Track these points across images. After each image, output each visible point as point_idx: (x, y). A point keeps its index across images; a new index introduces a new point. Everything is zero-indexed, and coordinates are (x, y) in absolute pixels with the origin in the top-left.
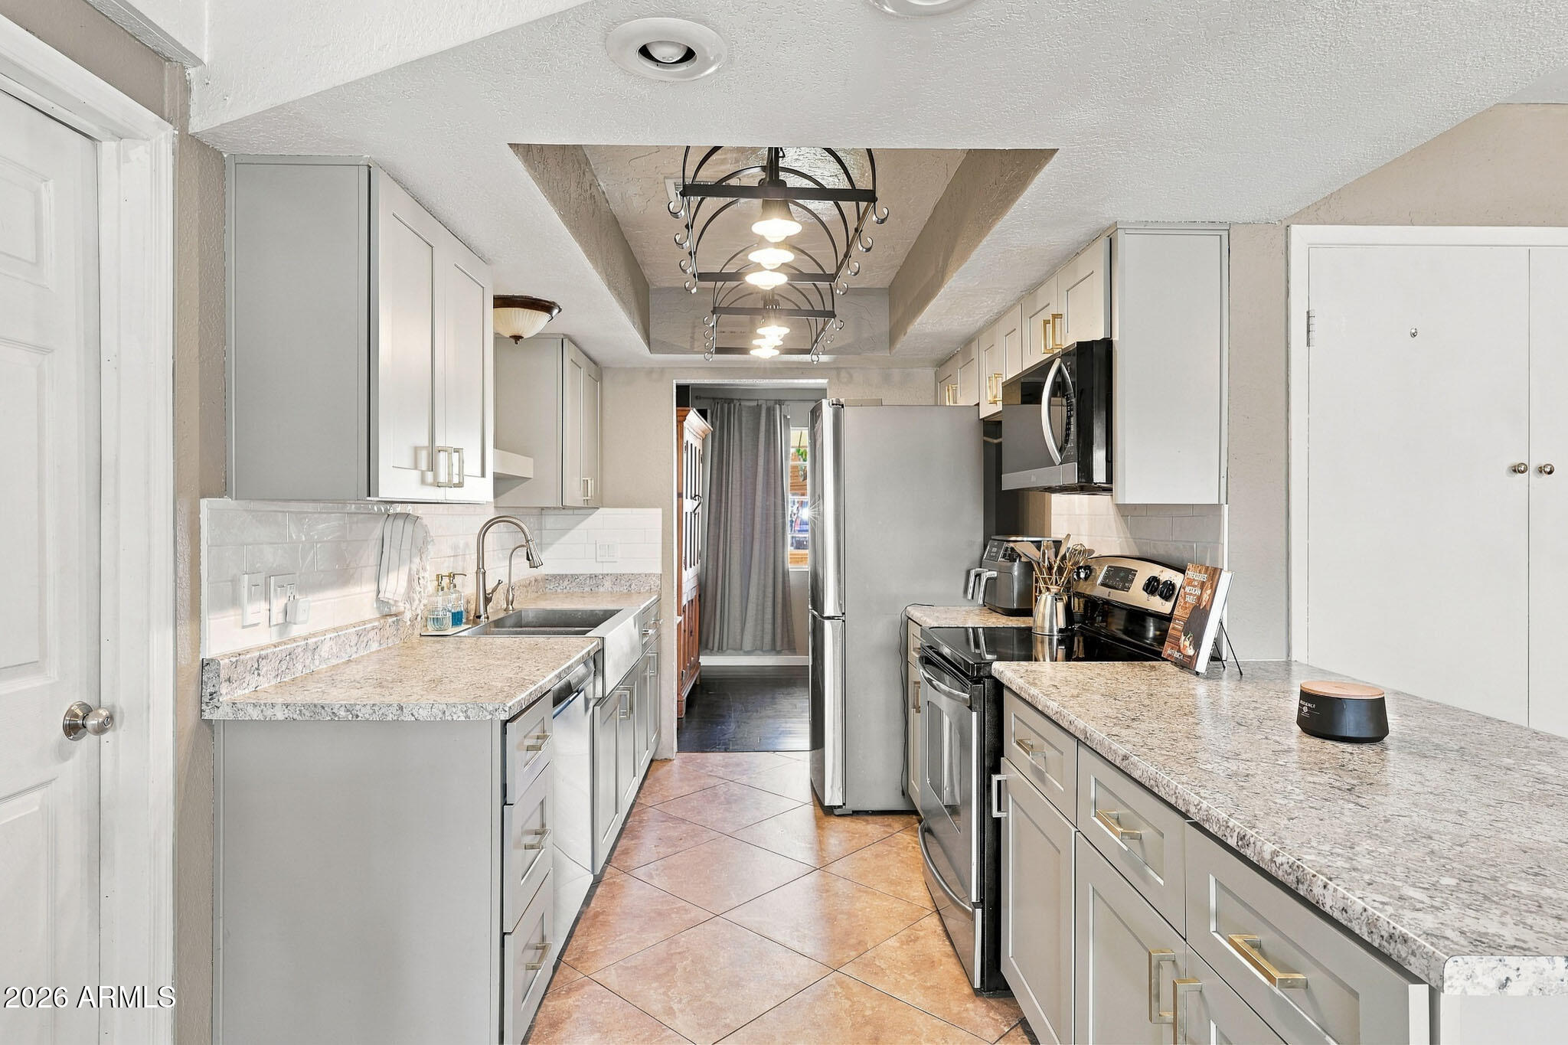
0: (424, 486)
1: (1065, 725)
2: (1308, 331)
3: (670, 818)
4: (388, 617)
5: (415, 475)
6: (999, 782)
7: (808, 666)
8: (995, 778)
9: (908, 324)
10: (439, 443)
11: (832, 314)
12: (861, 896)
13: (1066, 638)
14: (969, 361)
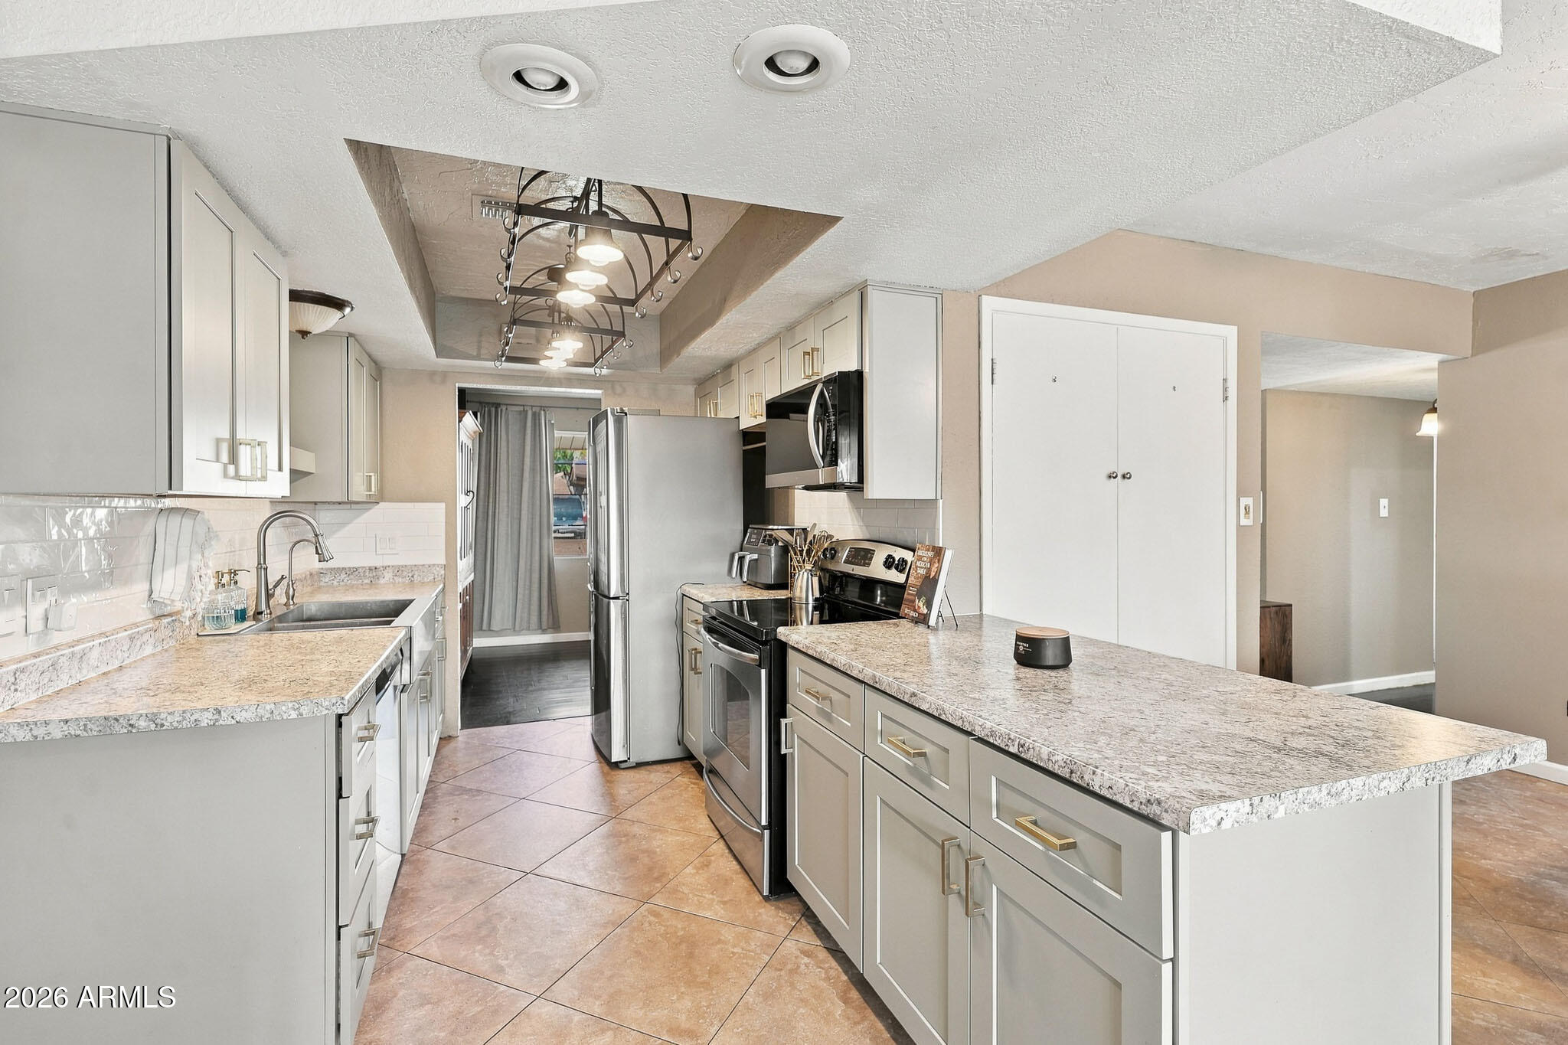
0: (226, 480)
1: (854, 673)
2: (993, 374)
3: (465, 791)
4: (162, 618)
5: (218, 468)
6: (786, 724)
7: (590, 641)
8: (783, 721)
9: (683, 347)
10: (240, 435)
11: (622, 334)
12: (656, 836)
13: (819, 606)
14: (728, 381)
